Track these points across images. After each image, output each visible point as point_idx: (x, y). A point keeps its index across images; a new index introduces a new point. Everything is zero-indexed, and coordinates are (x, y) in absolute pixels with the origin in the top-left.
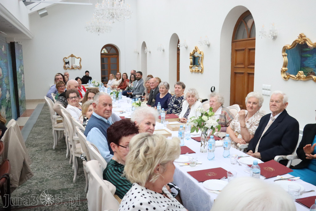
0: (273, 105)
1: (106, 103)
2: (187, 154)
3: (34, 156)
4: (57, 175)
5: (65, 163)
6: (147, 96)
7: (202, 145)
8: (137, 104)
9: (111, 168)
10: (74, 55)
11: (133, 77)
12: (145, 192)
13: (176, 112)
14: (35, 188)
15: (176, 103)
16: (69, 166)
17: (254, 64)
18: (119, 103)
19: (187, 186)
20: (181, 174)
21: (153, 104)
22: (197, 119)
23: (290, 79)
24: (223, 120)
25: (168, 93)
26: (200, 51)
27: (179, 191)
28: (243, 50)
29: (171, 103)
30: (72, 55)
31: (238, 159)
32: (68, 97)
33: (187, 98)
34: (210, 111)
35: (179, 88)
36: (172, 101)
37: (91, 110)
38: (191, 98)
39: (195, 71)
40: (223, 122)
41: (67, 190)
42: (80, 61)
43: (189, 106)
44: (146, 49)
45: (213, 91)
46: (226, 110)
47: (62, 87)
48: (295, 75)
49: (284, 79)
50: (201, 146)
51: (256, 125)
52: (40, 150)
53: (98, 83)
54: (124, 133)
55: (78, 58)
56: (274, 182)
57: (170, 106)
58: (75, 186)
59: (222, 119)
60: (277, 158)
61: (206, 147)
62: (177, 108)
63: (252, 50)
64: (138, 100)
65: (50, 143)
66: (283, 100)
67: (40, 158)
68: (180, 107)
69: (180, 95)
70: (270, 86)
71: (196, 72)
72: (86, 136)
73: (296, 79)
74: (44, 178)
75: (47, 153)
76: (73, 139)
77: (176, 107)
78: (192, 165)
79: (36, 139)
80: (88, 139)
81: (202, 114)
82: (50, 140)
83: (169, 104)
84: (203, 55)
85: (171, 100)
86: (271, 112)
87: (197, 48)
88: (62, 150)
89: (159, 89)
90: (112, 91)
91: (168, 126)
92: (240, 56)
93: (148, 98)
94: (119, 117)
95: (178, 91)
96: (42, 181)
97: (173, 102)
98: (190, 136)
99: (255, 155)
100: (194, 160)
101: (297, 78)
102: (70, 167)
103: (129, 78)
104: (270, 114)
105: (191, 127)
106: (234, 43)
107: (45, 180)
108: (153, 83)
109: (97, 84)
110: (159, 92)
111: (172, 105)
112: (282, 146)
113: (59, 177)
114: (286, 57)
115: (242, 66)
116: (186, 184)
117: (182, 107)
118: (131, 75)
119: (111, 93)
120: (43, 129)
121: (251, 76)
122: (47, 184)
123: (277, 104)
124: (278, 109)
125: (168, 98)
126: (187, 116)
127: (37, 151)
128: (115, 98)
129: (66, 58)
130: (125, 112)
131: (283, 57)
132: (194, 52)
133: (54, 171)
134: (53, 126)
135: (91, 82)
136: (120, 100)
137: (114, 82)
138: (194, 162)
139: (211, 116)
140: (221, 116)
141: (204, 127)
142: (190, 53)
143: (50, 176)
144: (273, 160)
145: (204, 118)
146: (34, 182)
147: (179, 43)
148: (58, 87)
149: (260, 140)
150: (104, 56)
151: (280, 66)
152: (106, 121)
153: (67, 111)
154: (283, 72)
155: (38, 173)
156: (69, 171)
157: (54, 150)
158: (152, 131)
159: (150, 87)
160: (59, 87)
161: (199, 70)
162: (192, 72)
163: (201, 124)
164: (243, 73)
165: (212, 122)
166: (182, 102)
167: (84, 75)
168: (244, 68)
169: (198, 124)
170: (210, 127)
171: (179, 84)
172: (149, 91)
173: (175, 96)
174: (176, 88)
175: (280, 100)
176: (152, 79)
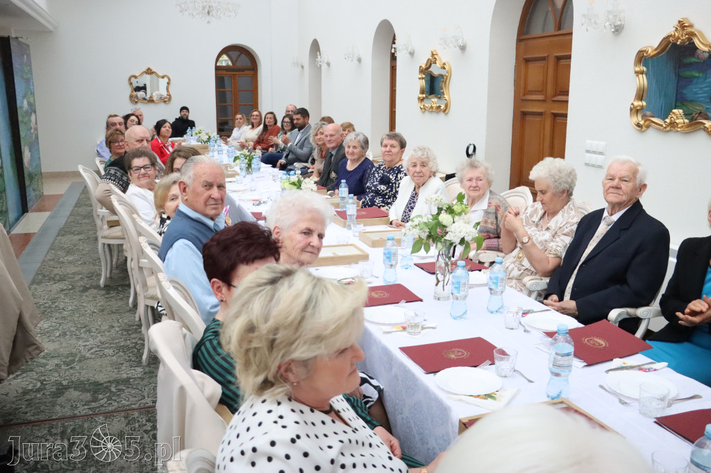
0: (612, 187)
1: (209, 181)
2: (403, 304)
3: (55, 302)
4: (105, 348)
5: (127, 318)
6: (319, 165)
7: (438, 281)
8: (293, 184)
9: (210, 340)
10: (154, 70)
12: (285, 409)
13: (383, 202)
14: (54, 377)
15: (385, 180)
16: (135, 327)
17: (568, 92)
18: (253, 180)
19: (398, 380)
20: (386, 351)
21: (332, 184)
22: (426, 221)
23: (650, 128)
24: (492, 223)
25: (366, 159)
26: (444, 61)
27: (380, 391)
28: (543, 59)
29: (373, 183)
30: (149, 69)
31: (522, 316)
32: (130, 168)
33: (411, 168)
34: (458, 201)
35: (392, 146)
36: (374, 176)
37: (175, 198)
38: (418, 169)
39: (432, 107)
40: (491, 227)
41: (126, 381)
42: (168, 83)
43: (415, 188)
44: (319, 57)
45: (472, 155)
46: (499, 200)
47: (121, 144)
48: (664, 118)
49: (637, 128)
50: (437, 285)
51: (565, 235)
52: (70, 289)
53: (207, 134)
54: (243, 255)
55: (163, 77)
56: (605, 374)
57: (370, 188)
58: (145, 373)
59: (489, 221)
60: (614, 314)
61: (449, 288)
62: (386, 194)
63: (563, 60)
64: (295, 173)
65: (93, 273)
66: (638, 176)
67: (70, 308)
68: (394, 191)
69: (393, 163)
70: (603, 143)
71: (432, 111)
72: (163, 260)
73: (665, 128)
74: (75, 355)
75: (86, 296)
76: (140, 265)
77: (383, 191)
78: (413, 331)
79: (63, 263)
80: (167, 266)
81: (440, 210)
82: (94, 265)
83: (368, 184)
84: (450, 72)
85: (374, 173)
87: (437, 54)
88: (120, 289)
89: (344, 148)
90: (238, 153)
91: (363, 236)
92: (535, 72)
93: (322, 171)
94: (251, 215)
95: (390, 153)
96: (70, 360)
97: (377, 179)
98: (412, 259)
99: (564, 306)
100: (417, 320)
101: (668, 126)
102: (136, 329)
103: (279, 124)
104: (603, 210)
105: (414, 239)
106: (523, 43)
107: (77, 359)
108: (331, 135)
109: (205, 138)
110: (344, 157)
111: (375, 186)
112: (628, 285)
113: (111, 351)
114: (644, 75)
115: (540, 97)
116: (396, 376)
117: (397, 192)
118: (284, 117)
119: (236, 158)
120: (80, 240)
121: (559, 120)
122: (82, 368)
123: (623, 185)
124: (623, 198)
125: (365, 171)
126: (410, 211)
127: (62, 290)
128: (245, 169)
129: (135, 77)
130: (264, 202)
131: (638, 76)
132: (430, 63)
133: (100, 338)
134: (100, 234)
135: (194, 133)
136: (255, 175)
137: (245, 133)
138: (416, 324)
139: (460, 214)
140: (487, 212)
141: (443, 240)
142: (421, 67)
143: (89, 350)
144: (605, 320)
145: (445, 218)
146: (52, 364)
147: (394, 43)
148: (110, 142)
149: (576, 272)
150: (224, 72)
151: (630, 98)
152: (210, 223)
153: (128, 200)
154: (635, 111)
155: (61, 343)
156: (134, 338)
157: (102, 289)
158: (316, 251)
159: (324, 144)
160: (112, 144)
161: (440, 106)
162: (424, 109)
163: (436, 233)
164: (541, 114)
165: (462, 228)
166: (398, 180)
167: (178, 115)
168: (544, 101)
169: (430, 233)
170: (457, 241)
171: (394, 137)
172: (324, 153)
173: (382, 165)
174: (386, 146)
175: (631, 176)
176: (331, 126)
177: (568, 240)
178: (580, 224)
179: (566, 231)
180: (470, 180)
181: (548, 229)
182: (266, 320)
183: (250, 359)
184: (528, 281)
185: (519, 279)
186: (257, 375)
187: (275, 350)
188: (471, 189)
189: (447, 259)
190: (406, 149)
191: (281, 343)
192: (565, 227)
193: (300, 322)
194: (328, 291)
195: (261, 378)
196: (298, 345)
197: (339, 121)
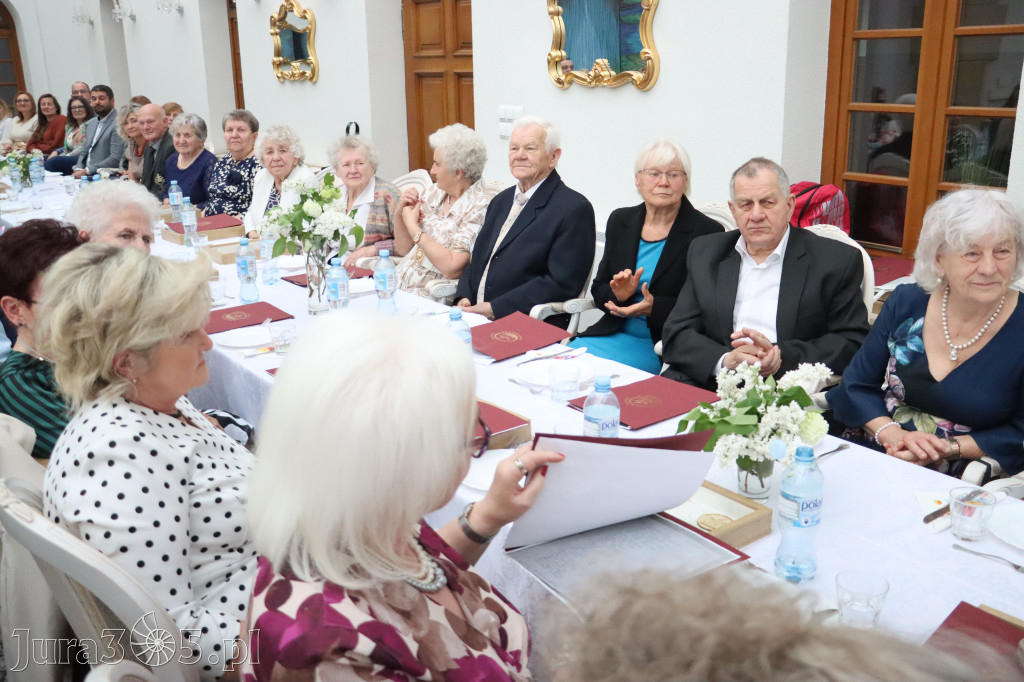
0: (517, 160)
2: (267, 324)
6: (136, 168)
7: (312, 291)
9: (12, 376)
11: (80, 107)
12: (123, 410)
13: (234, 208)
15: (234, 179)
17: (470, 43)
21: (159, 192)
22: (286, 213)
23: (574, 84)
24: (382, 220)
25: (206, 151)
26: (303, 7)
27: (250, 433)
29: (218, 183)
33: (266, 157)
34: (326, 185)
35: (240, 129)
36: (218, 175)
38: (276, 156)
39: (293, 75)
40: (381, 225)
43: (275, 184)
44: (117, 7)
46: (390, 190)
48: (587, 71)
49: (559, 85)
50: (310, 295)
51: (472, 222)
57: (214, 192)
59: (378, 217)
60: (536, 311)
61: (325, 297)
62: (238, 197)
63: (463, 1)
66: (546, 141)
68: (249, 193)
69: (243, 154)
70: (520, 108)
71: (294, 81)
73: (590, 83)
77: (233, 194)
81: (304, 198)
83: (211, 186)
84: (313, 23)
85: (217, 171)
86: (516, 182)
89: (171, 138)
92: (429, 20)
93: (141, 175)
95: (239, 140)
97: (222, 178)
99: (477, 310)
101: (592, 80)
103: (64, 112)
104: (514, 188)
105: (274, 239)
108: (149, 122)
110: (173, 151)
111: (221, 188)
112: (550, 275)
114: (560, 17)
115: (439, 52)
117: (252, 193)
121: (464, 81)
123: (530, 155)
124: (533, 170)
125: (205, 168)
131: (552, 18)
132: (285, 12)
136: (37, 187)
137: (10, 128)
139: (329, 201)
140: (374, 206)
141: (311, 236)
142: (272, 17)
145: (311, 207)
149: (488, 266)
151: (546, 48)
154: (554, 63)
159: (140, 136)
161: (304, 73)
162: (282, 79)
163: (301, 228)
164: (440, 75)
165: (334, 217)
166: (253, 177)
168: (444, 57)
169: (294, 228)
170: (330, 235)
171: (241, 116)
172: (140, 150)
173: (228, 158)
174: (231, 130)
175: (537, 142)
176: (146, 108)
177: (477, 229)
178: (490, 208)
179: (473, 217)
180: (348, 165)
181: (450, 215)
182: (95, 302)
183: (77, 354)
184: (432, 285)
185: (421, 286)
186: (87, 372)
187: (108, 339)
188: (350, 176)
189: (320, 262)
190: (259, 132)
191: (116, 329)
192: (471, 213)
193: (137, 303)
194: (165, 268)
195: (92, 377)
196: (137, 330)
197: (159, 100)
